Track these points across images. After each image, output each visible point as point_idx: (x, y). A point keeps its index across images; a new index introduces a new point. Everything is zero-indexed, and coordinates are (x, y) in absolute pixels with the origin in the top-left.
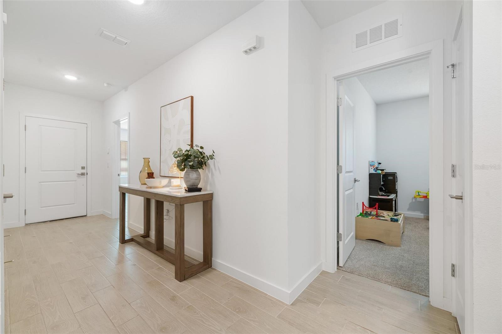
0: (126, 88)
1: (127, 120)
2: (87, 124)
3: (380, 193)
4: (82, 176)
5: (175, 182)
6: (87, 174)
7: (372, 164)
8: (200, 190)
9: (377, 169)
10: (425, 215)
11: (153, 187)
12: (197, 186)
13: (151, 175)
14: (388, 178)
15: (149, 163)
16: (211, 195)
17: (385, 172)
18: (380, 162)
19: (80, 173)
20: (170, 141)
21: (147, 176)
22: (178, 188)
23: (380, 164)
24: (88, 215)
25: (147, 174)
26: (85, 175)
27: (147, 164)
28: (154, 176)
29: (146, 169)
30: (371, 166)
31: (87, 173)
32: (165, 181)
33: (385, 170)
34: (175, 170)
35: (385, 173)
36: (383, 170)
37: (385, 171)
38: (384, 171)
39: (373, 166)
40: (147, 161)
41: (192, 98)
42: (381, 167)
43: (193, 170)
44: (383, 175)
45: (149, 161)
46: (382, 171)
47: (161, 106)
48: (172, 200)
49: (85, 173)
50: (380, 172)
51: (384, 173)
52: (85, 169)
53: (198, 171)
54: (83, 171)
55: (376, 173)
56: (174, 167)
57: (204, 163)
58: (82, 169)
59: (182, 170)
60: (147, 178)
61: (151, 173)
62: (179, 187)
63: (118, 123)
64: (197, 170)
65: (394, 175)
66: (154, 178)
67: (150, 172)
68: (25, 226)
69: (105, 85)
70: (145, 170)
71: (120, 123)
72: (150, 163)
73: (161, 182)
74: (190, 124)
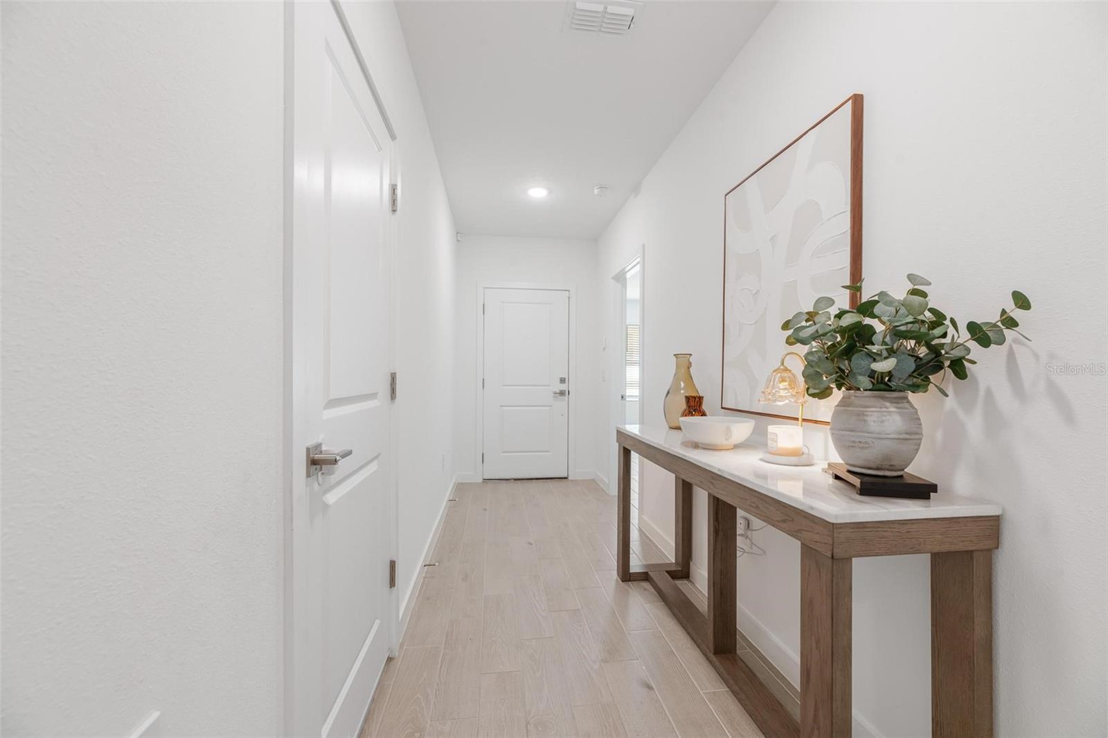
0: (636, 189)
1: (638, 266)
2: (568, 291)
4: (560, 397)
5: (785, 436)
6: (569, 394)
8: (922, 491)
11: (702, 444)
12: (903, 470)
13: (694, 406)
15: (689, 368)
16: (991, 528)
19: (558, 392)
20: (758, 292)
21: (684, 406)
22: (794, 460)
24: (569, 478)
25: (684, 400)
26: (565, 396)
27: (683, 370)
28: (704, 407)
29: (682, 385)
31: (569, 391)
32: (742, 429)
34: (783, 393)
40: (684, 363)
41: (858, 102)
43: (883, 398)
45: (690, 363)
47: (726, 192)
48: (784, 521)
49: (565, 391)
52: (565, 383)
53: (906, 398)
54: (564, 387)
56: (780, 382)
57: (947, 363)
58: (561, 383)
59: (824, 394)
60: (684, 414)
61: (695, 398)
62: (799, 458)
63: (620, 278)
64: (901, 394)
66: (704, 414)
67: (693, 395)
68: (483, 482)
69: (596, 191)
70: (679, 389)
71: (626, 279)
72: (691, 369)
73: (728, 431)
74: (849, 208)
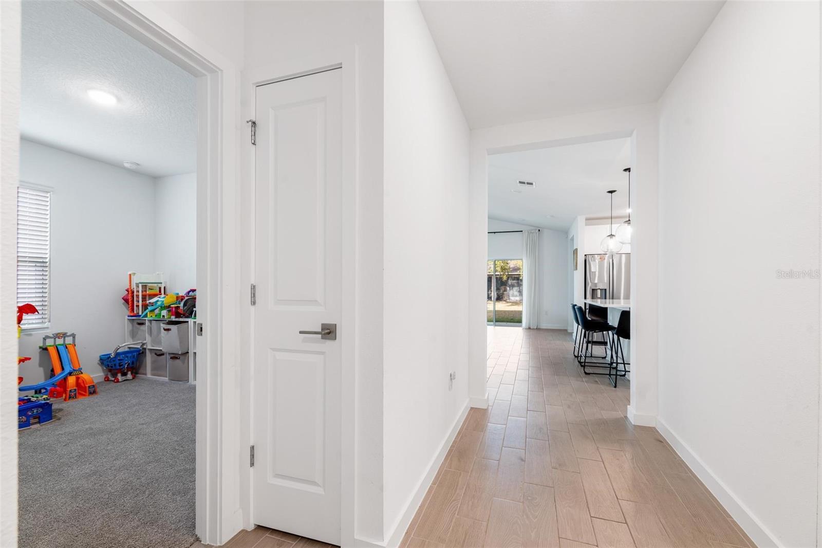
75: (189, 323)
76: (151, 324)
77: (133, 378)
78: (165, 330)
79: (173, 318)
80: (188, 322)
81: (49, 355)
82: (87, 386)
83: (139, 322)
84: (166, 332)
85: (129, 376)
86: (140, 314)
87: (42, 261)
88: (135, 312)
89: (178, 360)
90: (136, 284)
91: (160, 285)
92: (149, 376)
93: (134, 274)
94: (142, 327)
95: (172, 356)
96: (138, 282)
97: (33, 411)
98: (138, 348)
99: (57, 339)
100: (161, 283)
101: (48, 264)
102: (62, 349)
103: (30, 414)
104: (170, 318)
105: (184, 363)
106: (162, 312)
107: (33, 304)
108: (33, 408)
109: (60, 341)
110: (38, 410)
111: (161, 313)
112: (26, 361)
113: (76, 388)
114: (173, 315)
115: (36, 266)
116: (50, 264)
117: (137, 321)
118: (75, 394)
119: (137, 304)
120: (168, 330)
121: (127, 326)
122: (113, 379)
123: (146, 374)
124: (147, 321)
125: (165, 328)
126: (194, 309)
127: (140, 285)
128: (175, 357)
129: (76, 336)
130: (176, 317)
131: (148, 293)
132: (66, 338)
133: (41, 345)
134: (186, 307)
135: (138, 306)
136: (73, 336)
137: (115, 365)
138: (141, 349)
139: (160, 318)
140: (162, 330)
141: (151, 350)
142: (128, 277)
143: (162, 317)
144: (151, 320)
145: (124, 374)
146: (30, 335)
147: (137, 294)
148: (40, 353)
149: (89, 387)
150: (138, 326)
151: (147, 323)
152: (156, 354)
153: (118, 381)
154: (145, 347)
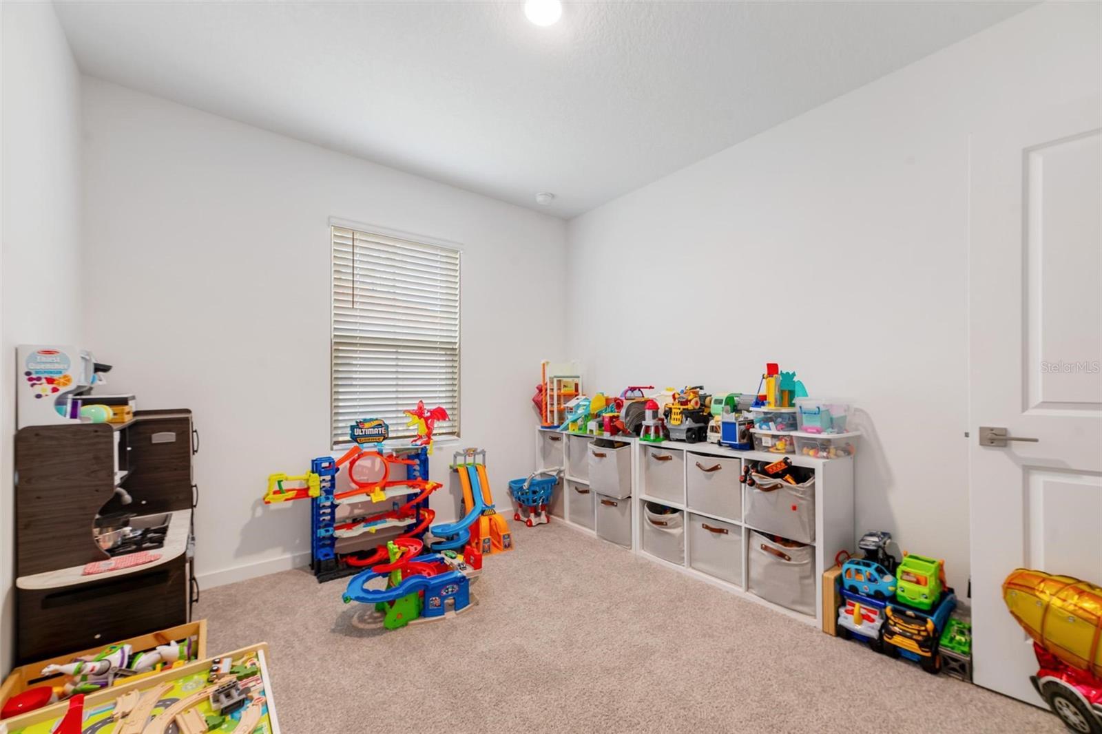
3: (107, 539)
7: (43, 366)
9: (82, 398)
10: (297, 554)
14: (150, 439)
17: (134, 409)
18: (103, 361)
23: (100, 368)
30: (33, 379)
33: (131, 403)
35: (136, 414)
36: (123, 402)
37: (133, 406)
38: (126, 408)
39: (50, 381)
42: (105, 386)
44: (122, 431)
46: (118, 409)
50: (103, 414)
51: (129, 419)
55: (76, 421)
65: (180, 423)
75: (632, 445)
76: (569, 441)
77: (548, 521)
78: (597, 455)
79: (607, 436)
80: (629, 444)
81: (459, 478)
82: (502, 534)
83: (554, 436)
84: (597, 459)
85: (543, 518)
86: (556, 424)
87: (451, 347)
88: (549, 422)
89: (614, 508)
90: (550, 378)
91: (576, 380)
92: (567, 521)
93: (548, 363)
94: (556, 444)
95: (605, 499)
96: (553, 376)
97: (448, 589)
98: (554, 476)
99: (467, 457)
100: (579, 377)
101: (457, 352)
102: (472, 470)
103: (444, 593)
104: (602, 435)
105: (623, 514)
106: (589, 423)
107: (444, 407)
108: (449, 584)
109: (470, 460)
110: (453, 588)
111: (586, 426)
112: (438, 489)
113: (490, 537)
114: (607, 431)
115: (446, 354)
116: (460, 351)
117: (551, 434)
118: (489, 546)
119: (552, 409)
120: (602, 455)
121: (538, 440)
122: (526, 519)
123: (563, 517)
124: (564, 435)
125: (598, 452)
126: (643, 423)
127: (555, 380)
128: (609, 502)
129: (486, 453)
130: (612, 435)
131: (562, 391)
132: (476, 456)
133: (452, 464)
134: (628, 419)
135: (552, 412)
136: (483, 453)
137: (528, 500)
138: (557, 478)
139: (586, 433)
140: (590, 453)
141: (569, 481)
142: (542, 367)
143: (588, 432)
144: (569, 435)
145: (538, 515)
146: (441, 449)
147: (552, 393)
148: (451, 474)
149: (504, 536)
150: (551, 441)
151: (565, 439)
152: (576, 489)
153: (531, 525)
154: (562, 475)
